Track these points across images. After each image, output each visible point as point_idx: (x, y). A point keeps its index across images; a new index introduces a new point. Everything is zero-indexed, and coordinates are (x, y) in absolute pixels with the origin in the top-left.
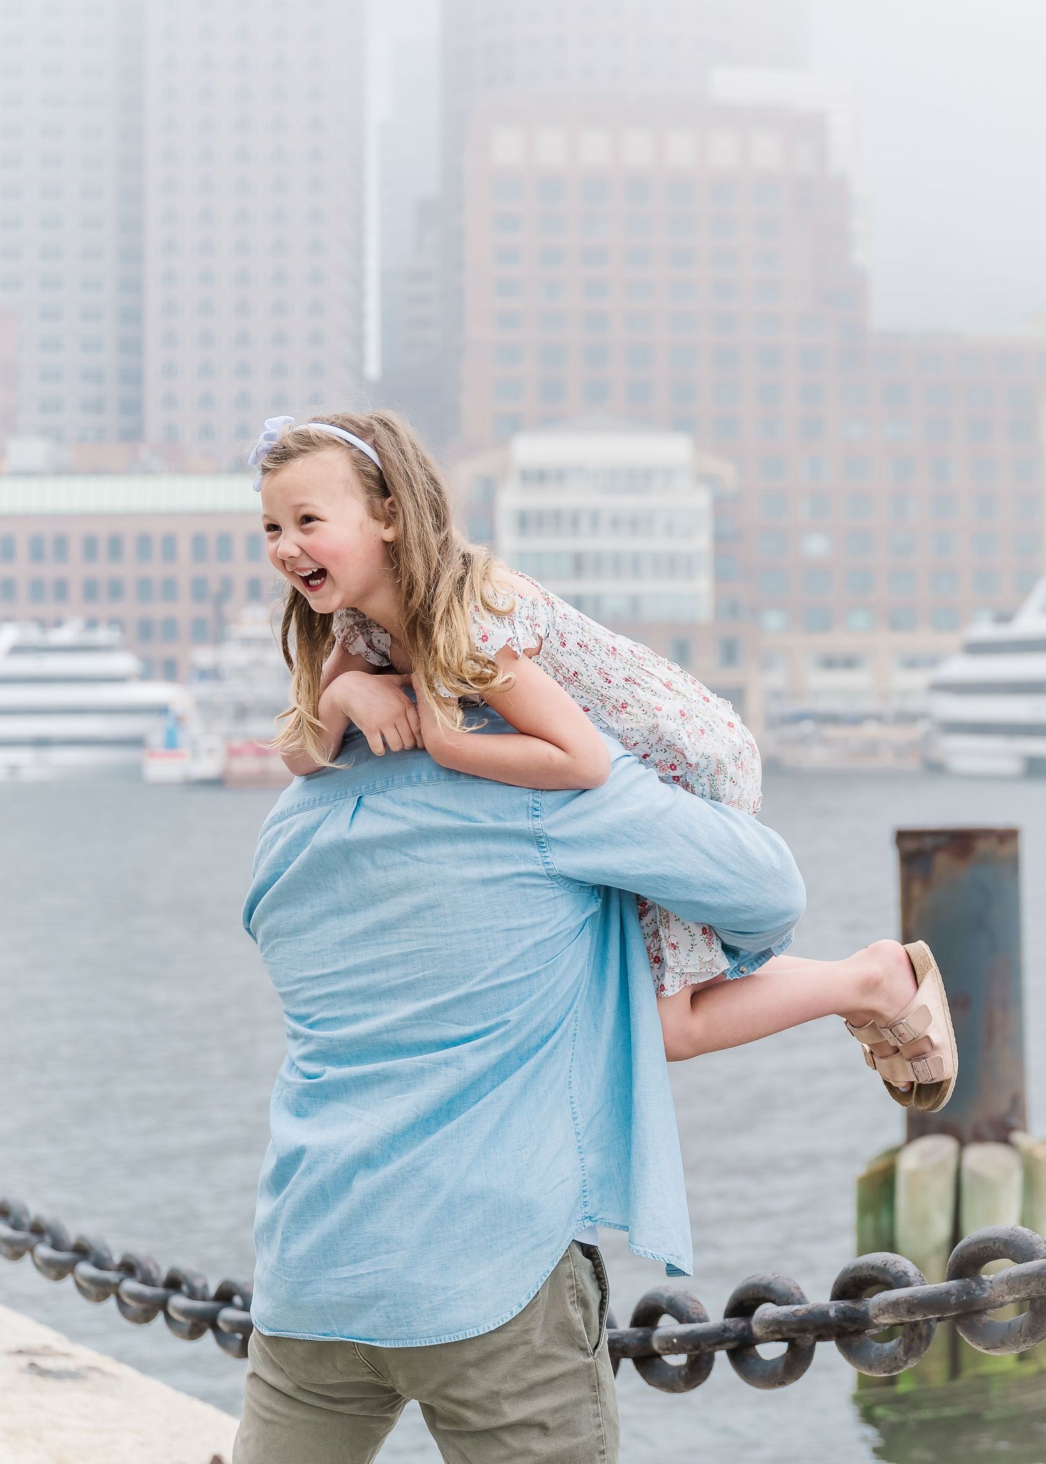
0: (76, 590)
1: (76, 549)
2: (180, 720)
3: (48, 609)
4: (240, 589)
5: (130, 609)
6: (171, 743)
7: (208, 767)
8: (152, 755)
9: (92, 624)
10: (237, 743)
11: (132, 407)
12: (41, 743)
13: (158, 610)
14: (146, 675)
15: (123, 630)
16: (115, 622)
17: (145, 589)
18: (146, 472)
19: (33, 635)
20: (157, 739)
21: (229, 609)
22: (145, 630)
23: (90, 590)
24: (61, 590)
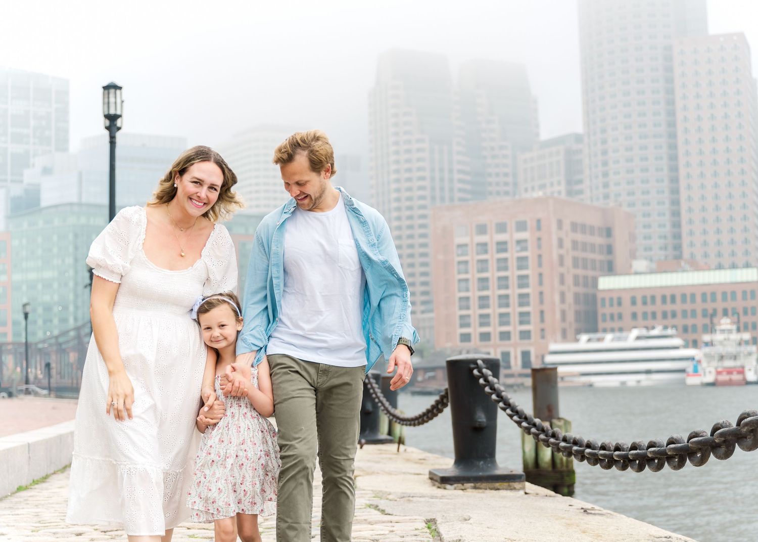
0: (659, 315)
1: (659, 300)
2: (699, 362)
3: (650, 322)
4: (720, 312)
5: (679, 321)
6: (696, 371)
7: (710, 378)
8: (688, 375)
9: (665, 328)
10: (720, 369)
11: (678, 247)
12: (648, 372)
13: (690, 322)
14: (686, 346)
15: (677, 330)
16: (674, 326)
17: (684, 313)
18: (684, 271)
19: (644, 332)
20: (690, 370)
21: (715, 320)
22: (685, 329)
23: (665, 315)
24: (654, 315)
